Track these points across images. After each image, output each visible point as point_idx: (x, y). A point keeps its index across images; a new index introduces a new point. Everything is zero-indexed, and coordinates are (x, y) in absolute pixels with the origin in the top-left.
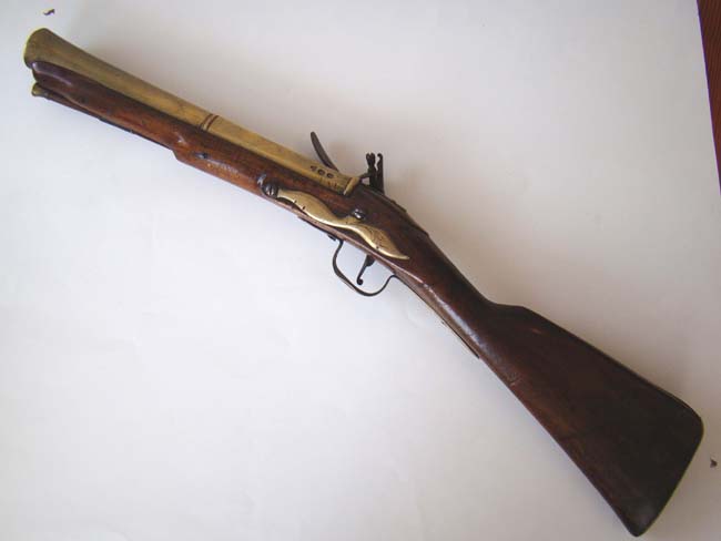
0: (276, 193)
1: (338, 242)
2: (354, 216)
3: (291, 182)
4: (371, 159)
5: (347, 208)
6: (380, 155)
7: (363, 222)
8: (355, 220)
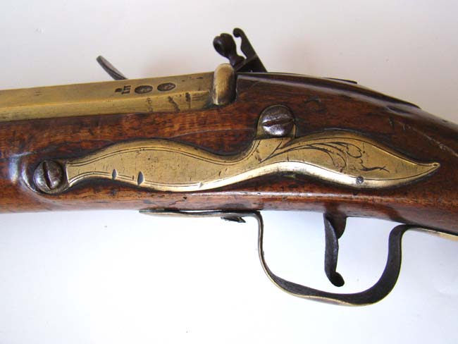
0: (62, 178)
1: (251, 221)
2: (268, 136)
3: (84, 134)
4: (224, 45)
5: (240, 128)
6: (238, 32)
7: (293, 139)
8: (275, 143)
